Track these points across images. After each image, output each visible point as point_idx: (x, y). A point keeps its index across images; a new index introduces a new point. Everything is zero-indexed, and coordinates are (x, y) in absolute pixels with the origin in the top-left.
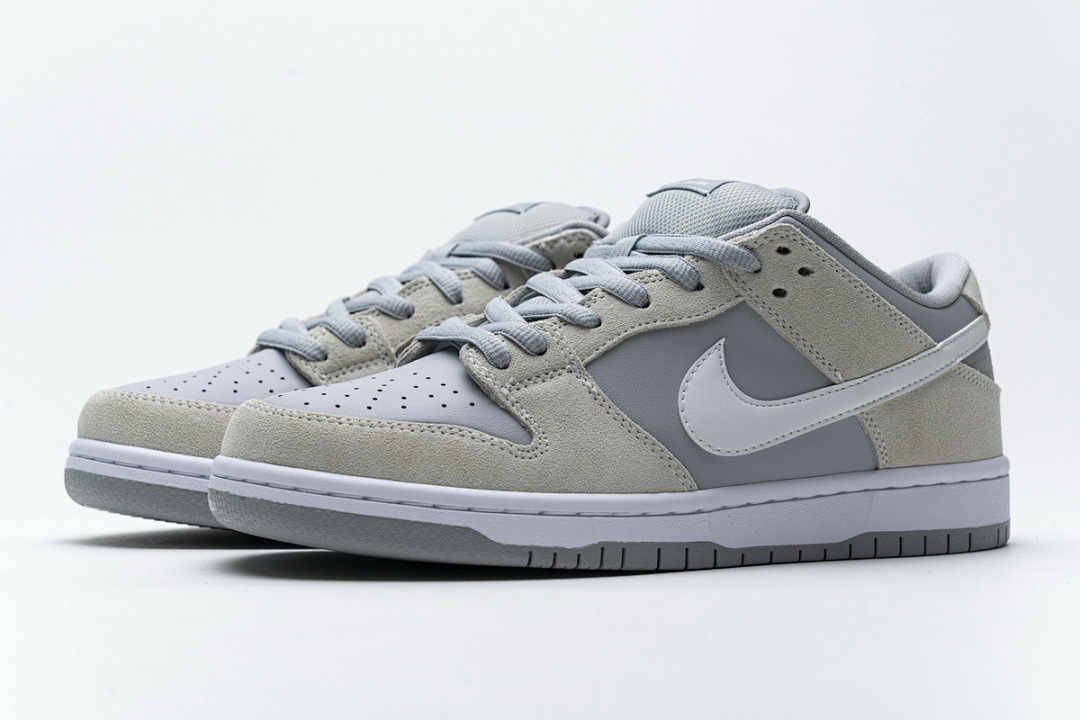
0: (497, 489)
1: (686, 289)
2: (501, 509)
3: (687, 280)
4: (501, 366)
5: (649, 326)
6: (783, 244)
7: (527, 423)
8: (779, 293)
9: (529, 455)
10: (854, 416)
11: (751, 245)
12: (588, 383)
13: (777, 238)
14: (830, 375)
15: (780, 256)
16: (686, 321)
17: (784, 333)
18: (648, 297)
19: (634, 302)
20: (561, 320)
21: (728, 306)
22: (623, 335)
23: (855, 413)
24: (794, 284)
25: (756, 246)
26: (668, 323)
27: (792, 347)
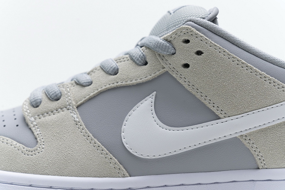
0: (10, 171)
1: (138, 64)
2: (10, 182)
3: (138, 59)
4: (35, 106)
5: (113, 85)
6: (187, 38)
7: (37, 136)
8: (186, 66)
9: (31, 153)
10: (236, 137)
11: (169, 39)
12: (75, 116)
13: (182, 34)
14: (218, 113)
15: (185, 44)
16: (134, 82)
17: (189, 89)
18: (118, 70)
19: (110, 72)
20: (76, 83)
21: (158, 73)
22: (100, 90)
23: (237, 135)
24: (193, 60)
25: (171, 39)
26: (124, 83)
27: (194, 96)
